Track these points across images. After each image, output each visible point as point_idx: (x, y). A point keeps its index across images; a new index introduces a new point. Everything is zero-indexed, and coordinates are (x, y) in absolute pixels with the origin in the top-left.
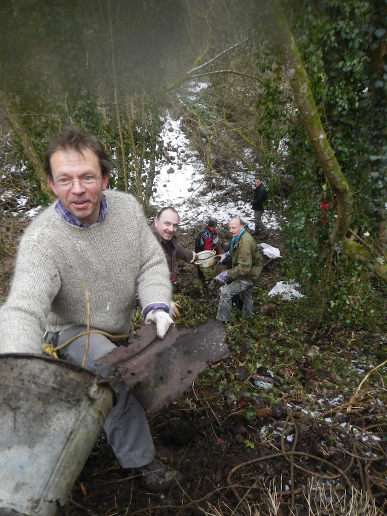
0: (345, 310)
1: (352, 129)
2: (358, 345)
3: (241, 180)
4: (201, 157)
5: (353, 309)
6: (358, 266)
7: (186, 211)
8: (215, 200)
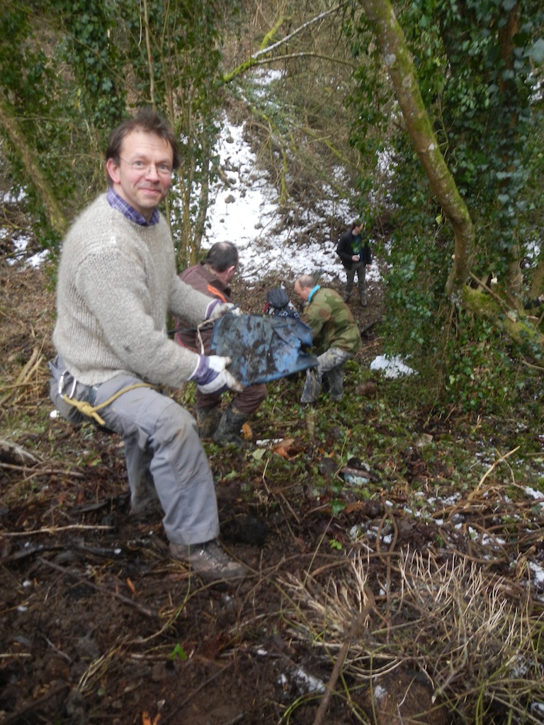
0: (468, 388)
1: (480, 137)
2: (485, 434)
3: (329, 212)
4: (272, 179)
5: (479, 386)
6: (487, 328)
7: (252, 257)
8: (293, 240)
